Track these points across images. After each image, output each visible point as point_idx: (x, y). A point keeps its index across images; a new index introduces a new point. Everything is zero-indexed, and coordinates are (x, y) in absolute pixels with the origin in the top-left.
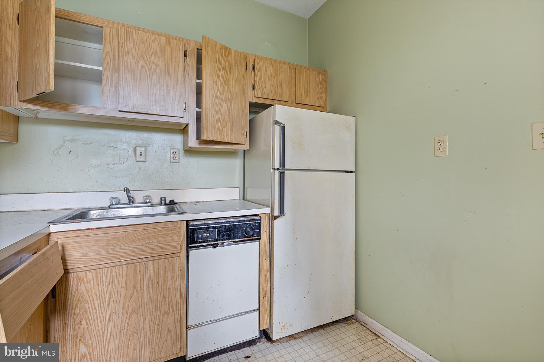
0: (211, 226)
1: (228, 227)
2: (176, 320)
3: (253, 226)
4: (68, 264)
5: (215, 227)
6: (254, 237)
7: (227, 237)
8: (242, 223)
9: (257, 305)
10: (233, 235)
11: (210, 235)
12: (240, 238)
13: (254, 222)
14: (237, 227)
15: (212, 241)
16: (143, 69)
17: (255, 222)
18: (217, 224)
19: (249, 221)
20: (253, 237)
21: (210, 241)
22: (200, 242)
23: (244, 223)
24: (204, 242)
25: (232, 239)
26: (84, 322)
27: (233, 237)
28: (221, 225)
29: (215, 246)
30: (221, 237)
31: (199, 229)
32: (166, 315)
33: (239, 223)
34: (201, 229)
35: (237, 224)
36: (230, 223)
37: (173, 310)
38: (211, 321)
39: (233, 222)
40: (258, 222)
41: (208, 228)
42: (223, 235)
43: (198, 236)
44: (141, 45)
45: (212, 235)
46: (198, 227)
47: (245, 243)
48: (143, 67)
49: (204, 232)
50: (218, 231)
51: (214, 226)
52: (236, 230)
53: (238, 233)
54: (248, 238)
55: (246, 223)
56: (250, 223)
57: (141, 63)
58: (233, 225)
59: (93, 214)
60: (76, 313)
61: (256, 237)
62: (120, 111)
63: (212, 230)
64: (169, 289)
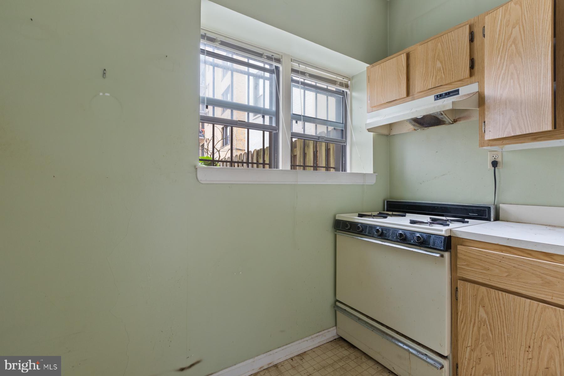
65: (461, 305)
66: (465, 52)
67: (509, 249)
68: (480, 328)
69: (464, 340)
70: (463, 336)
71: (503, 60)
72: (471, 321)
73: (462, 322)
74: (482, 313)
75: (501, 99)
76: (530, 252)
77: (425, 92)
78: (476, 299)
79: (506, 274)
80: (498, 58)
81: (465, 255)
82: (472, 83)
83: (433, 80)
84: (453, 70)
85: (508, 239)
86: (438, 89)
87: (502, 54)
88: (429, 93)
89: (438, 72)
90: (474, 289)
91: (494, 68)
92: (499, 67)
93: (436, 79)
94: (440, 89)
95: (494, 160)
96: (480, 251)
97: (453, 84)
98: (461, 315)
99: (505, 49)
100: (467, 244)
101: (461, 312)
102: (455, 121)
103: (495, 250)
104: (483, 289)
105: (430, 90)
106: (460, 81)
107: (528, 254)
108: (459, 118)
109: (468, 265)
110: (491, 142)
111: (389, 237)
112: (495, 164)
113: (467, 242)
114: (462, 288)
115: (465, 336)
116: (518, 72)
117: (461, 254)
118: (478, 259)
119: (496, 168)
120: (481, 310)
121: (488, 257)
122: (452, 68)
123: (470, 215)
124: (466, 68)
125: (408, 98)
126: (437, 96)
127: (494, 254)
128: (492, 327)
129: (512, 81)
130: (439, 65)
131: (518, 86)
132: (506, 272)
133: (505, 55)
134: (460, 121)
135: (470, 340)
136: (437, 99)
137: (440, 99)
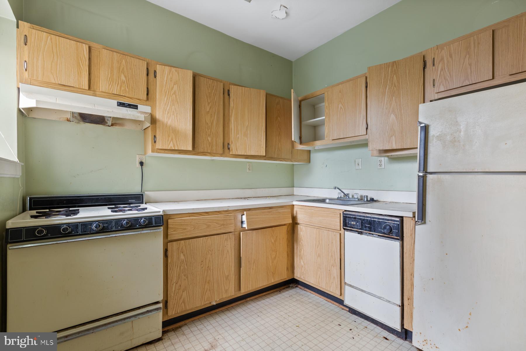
0: (357, 217)
1: (369, 221)
2: (338, 273)
3: (392, 226)
4: (298, 221)
5: (360, 219)
6: (393, 236)
7: (369, 229)
8: (381, 221)
9: (399, 301)
10: (373, 229)
11: (356, 223)
12: (379, 233)
13: (392, 222)
14: (377, 223)
15: (358, 229)
16: (341, 109)
17: (394, 222)
18: (361, 217)
19: (388, 220)
20: (391, 235)
21: (356, 228)
22: (350, 227)
23: (383, 221)
24: (352, 228)
25: (373, 232)
26: (302, 250)
27: (373, 230)
28: (364, 218)
29: (361, 233)
30: (364, 227)
31: (349, 217)
32: (332, 267)
33: (379, 220)
34: (351, 218)
35: (377, 220)
36: (371, 218)
37: (336, 266)
38: (359, 288)
39: (374, 218)
40: (397, 223)
41: (355, 218)
42: (366, 227)
43: (348, 222)
44: (340, 93)
45: (358, 224)
46: (349, 216)
47: (386, 239)
48: (341, 108)
49: (353, 221)
50: (362, 222)
51: (359, 217)
52: (376, 225)
53: (377, 229)
54: (387, 235)
55: (385, 221)
56: (389, 222)
57: (340, 105)
58: (374, 220)
59: (327, 201)
60: (300, 244)
61: (394, 236)
62: (333, 140)
63: (358, 221)
64: (334, 251)
65: (170, 259)
66: (144, 81)
67: (193, 214)
68: (181, 267)
69: (172, 280)
70: (171, 278)
71: (168, 100)
72: (176, 265)
73: (171, 269)
74: (182, 257)
75: (167, 124)
76: (200, 214)
77: (109, 95)
78: (179, 250)
79: (193, 228)
80: (165, 97)
81: (173, 225)
82: (146, 105)
83: (118, 88)
84: (135, 88)
85: (193, 209)
86: (120, 97)
87: (167, 96)
88: (112, 97)
89: (123, 84)
90: (177, 245)
91: (162, 103)
92: (166, 104)
93: (121, 88)
94: (123, 98)
95: (140, 161)
96: (181, 219)
97: (133, 99)
98: (170, 266)
99: (169, 95)
100: (173, 217)
101: (170, 264)
102: (112, 125)
103: (187, 217)
104: (183, 242)
105: (113, 95)
106: (138, 99)
107: (201, 215)
108: (115, 123)
109: (174, 231)
110: (158, 151)
111: (112, 229)
112: (142, 164)
113: (172, 216)
114: (171, 248)
115: (172, 278)
116: (177, 113)
117: (171, 225)
118: (180, 225)
119: (143, 167)
120: (182, 255)
121: (185, 222)
122: (134, 87)
123: (130, 201)
124: (144, 93)
125: (89, 91)
126: (121, 103)
127: (188, 219)
128: (187, 262)
129: (173, 116)
130: (123, 78)
131: (176, 121)
132: (193, 227)
133: (170, 98)
134: (116, 126)
135: (175, 277)
136: (120, 106)
137: (122, 106)
